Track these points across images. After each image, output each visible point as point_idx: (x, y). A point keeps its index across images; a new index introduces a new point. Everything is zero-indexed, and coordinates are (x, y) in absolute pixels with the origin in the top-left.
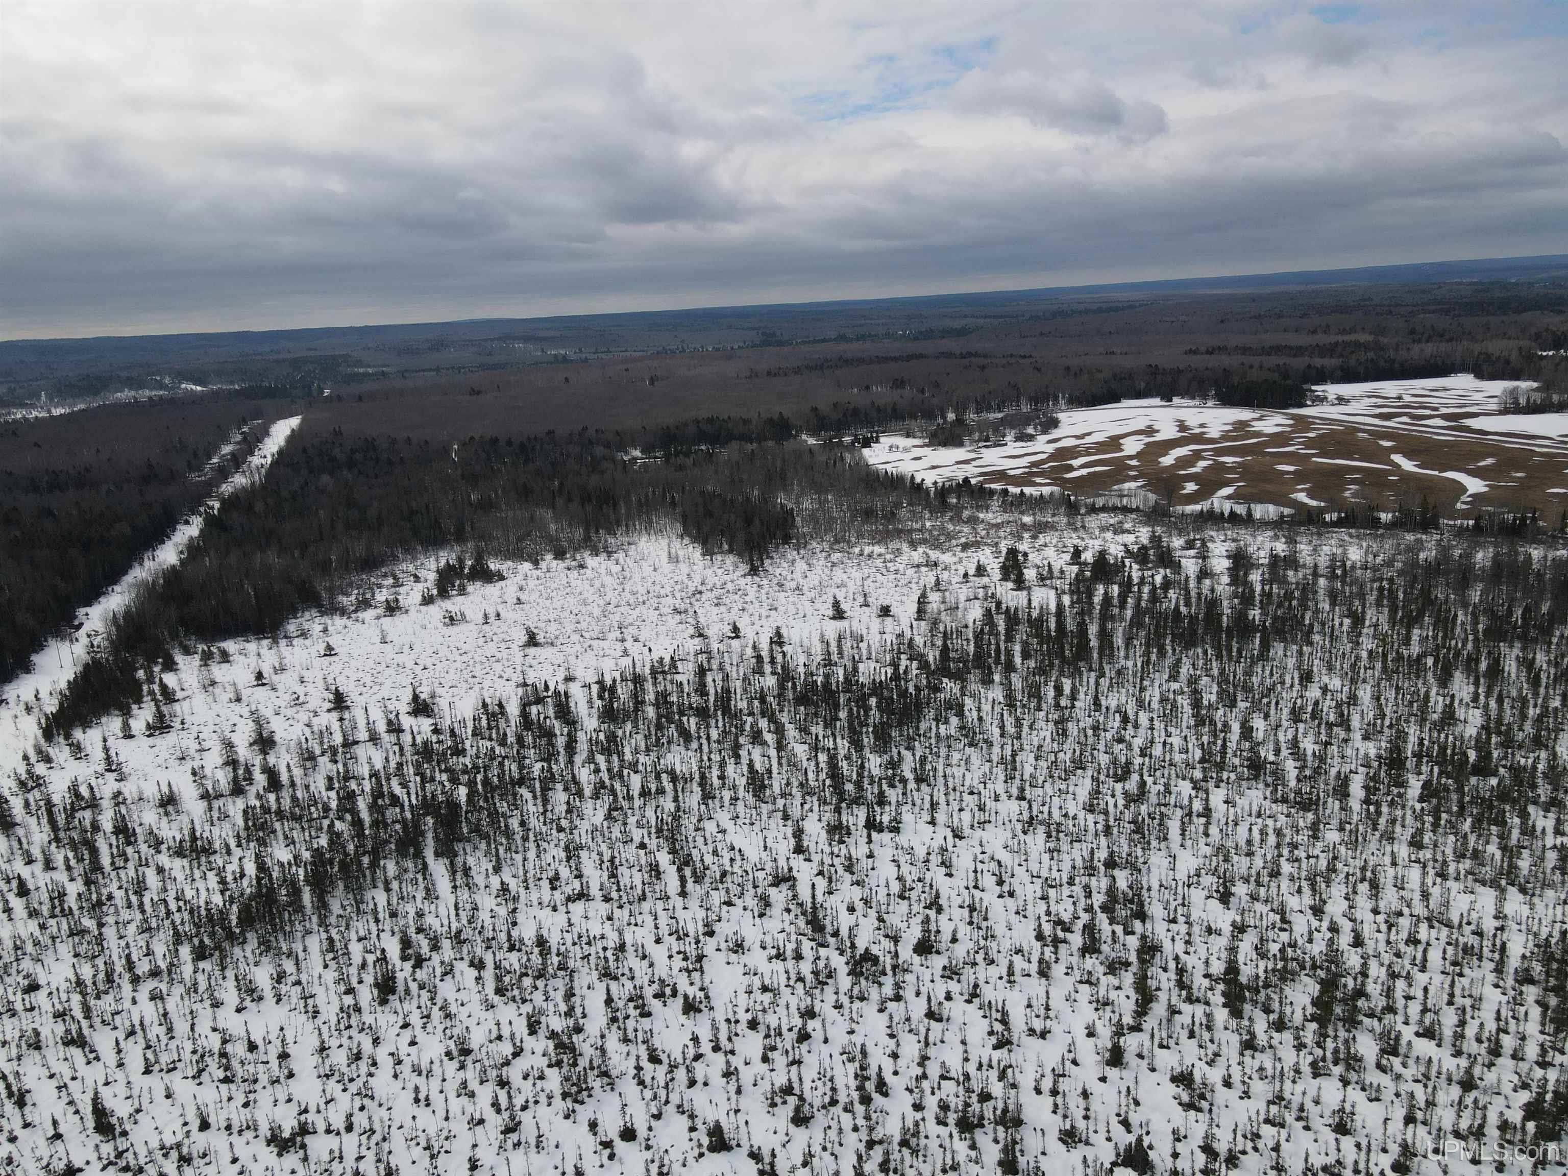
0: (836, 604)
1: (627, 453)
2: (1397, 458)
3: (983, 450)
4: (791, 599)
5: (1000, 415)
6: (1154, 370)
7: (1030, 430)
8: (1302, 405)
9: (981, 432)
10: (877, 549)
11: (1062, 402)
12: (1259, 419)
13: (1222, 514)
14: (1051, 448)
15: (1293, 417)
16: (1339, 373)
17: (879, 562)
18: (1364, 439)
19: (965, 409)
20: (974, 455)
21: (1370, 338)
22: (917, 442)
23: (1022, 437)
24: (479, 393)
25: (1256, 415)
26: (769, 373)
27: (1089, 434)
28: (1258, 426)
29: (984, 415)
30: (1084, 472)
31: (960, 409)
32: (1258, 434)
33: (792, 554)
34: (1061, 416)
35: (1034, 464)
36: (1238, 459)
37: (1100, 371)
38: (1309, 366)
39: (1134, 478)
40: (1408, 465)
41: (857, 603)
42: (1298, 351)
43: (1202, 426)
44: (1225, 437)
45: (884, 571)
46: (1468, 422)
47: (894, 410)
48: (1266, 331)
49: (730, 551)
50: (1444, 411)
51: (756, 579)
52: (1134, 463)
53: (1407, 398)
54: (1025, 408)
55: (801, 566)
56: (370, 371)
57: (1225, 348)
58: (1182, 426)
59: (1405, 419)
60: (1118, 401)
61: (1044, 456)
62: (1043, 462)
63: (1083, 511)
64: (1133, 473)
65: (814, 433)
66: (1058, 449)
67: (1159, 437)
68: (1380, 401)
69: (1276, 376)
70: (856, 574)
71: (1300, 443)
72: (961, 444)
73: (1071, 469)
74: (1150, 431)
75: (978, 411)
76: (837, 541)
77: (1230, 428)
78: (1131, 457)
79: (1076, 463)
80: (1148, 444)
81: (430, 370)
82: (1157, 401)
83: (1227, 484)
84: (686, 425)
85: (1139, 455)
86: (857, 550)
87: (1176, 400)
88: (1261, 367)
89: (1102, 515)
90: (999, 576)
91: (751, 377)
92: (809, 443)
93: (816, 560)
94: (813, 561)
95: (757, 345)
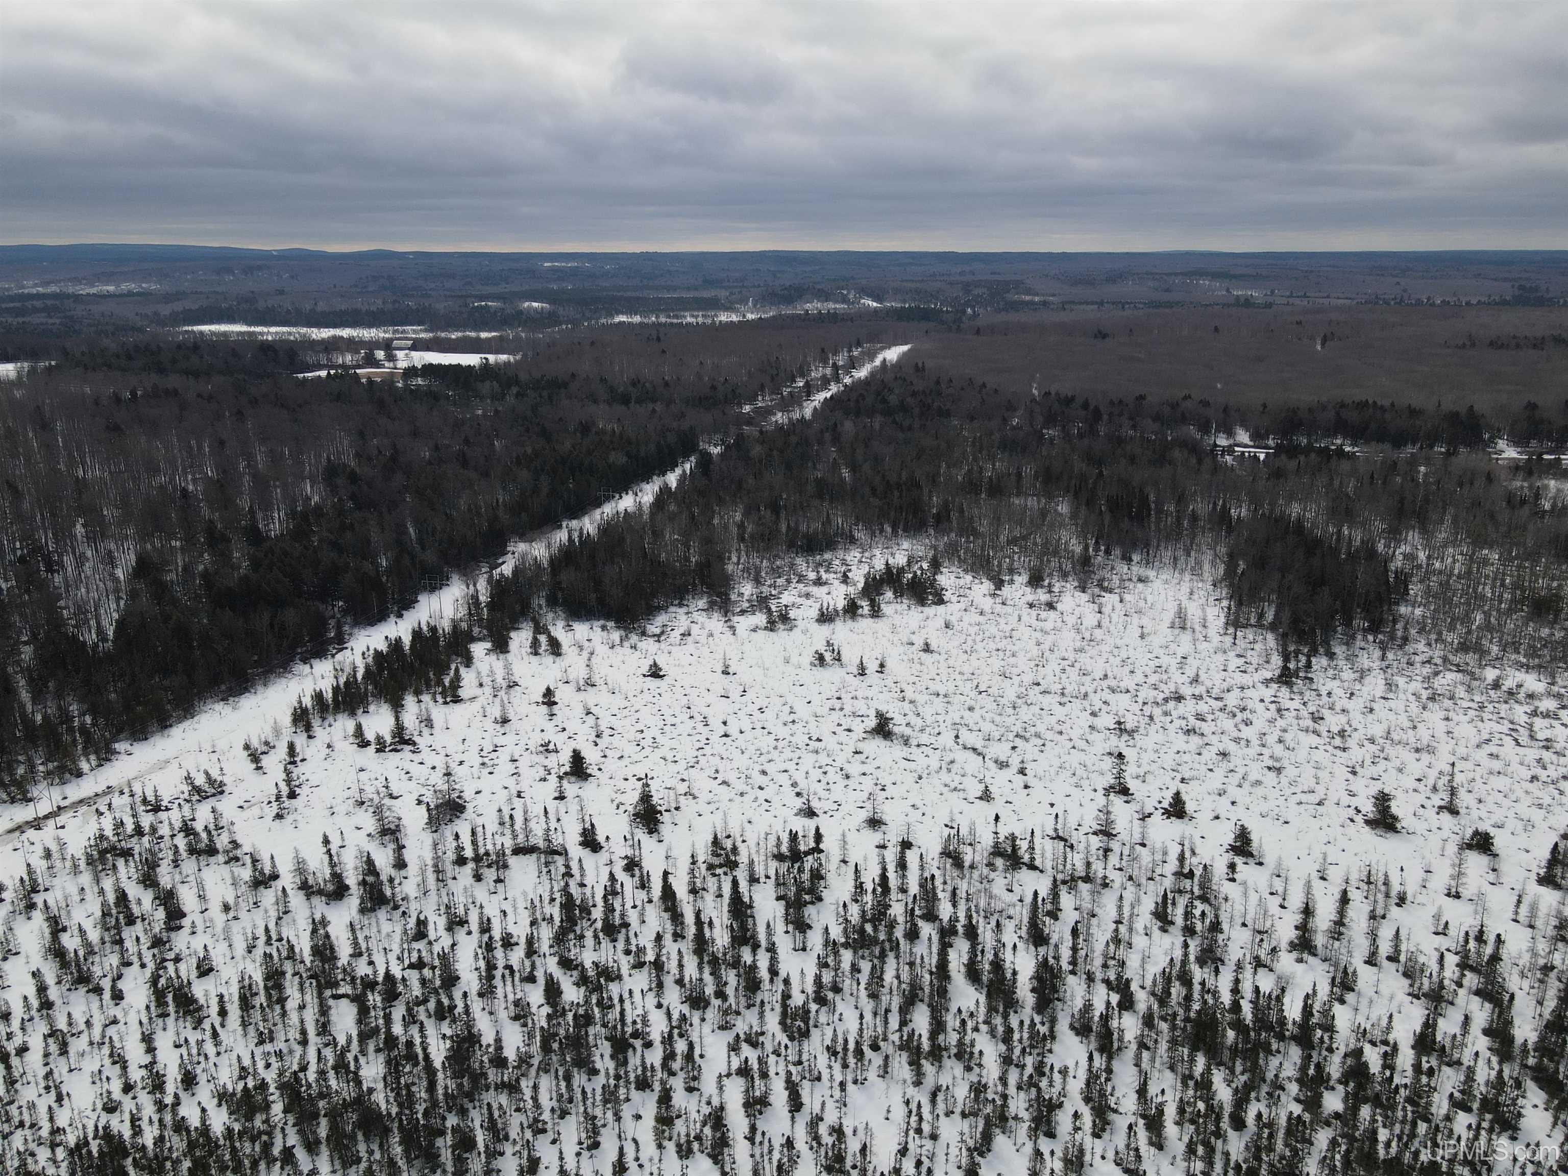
0: (1383, 800)
1: (1230, 433)
4: (1319, 755)
10: (1533, 682)
17: (1520, 713)
24: (1105, 336)
26: (1491, 344)
33: (1369, 658)
41: (1437, 801)
45: (1524, 738)
49: (1273, 627)
51: (1284, 692)
55: (1375, 684)
56: (1037, 299)
70: (1466, 730)
76: (1464, 647)
81: (1093, 303)
84: (1324, 408)
86: (1491, 674)
91: (1464, 346)
92: (1504, 455)
93: (1407, 680)
94: (1401, 681)
95: (1503, 303)
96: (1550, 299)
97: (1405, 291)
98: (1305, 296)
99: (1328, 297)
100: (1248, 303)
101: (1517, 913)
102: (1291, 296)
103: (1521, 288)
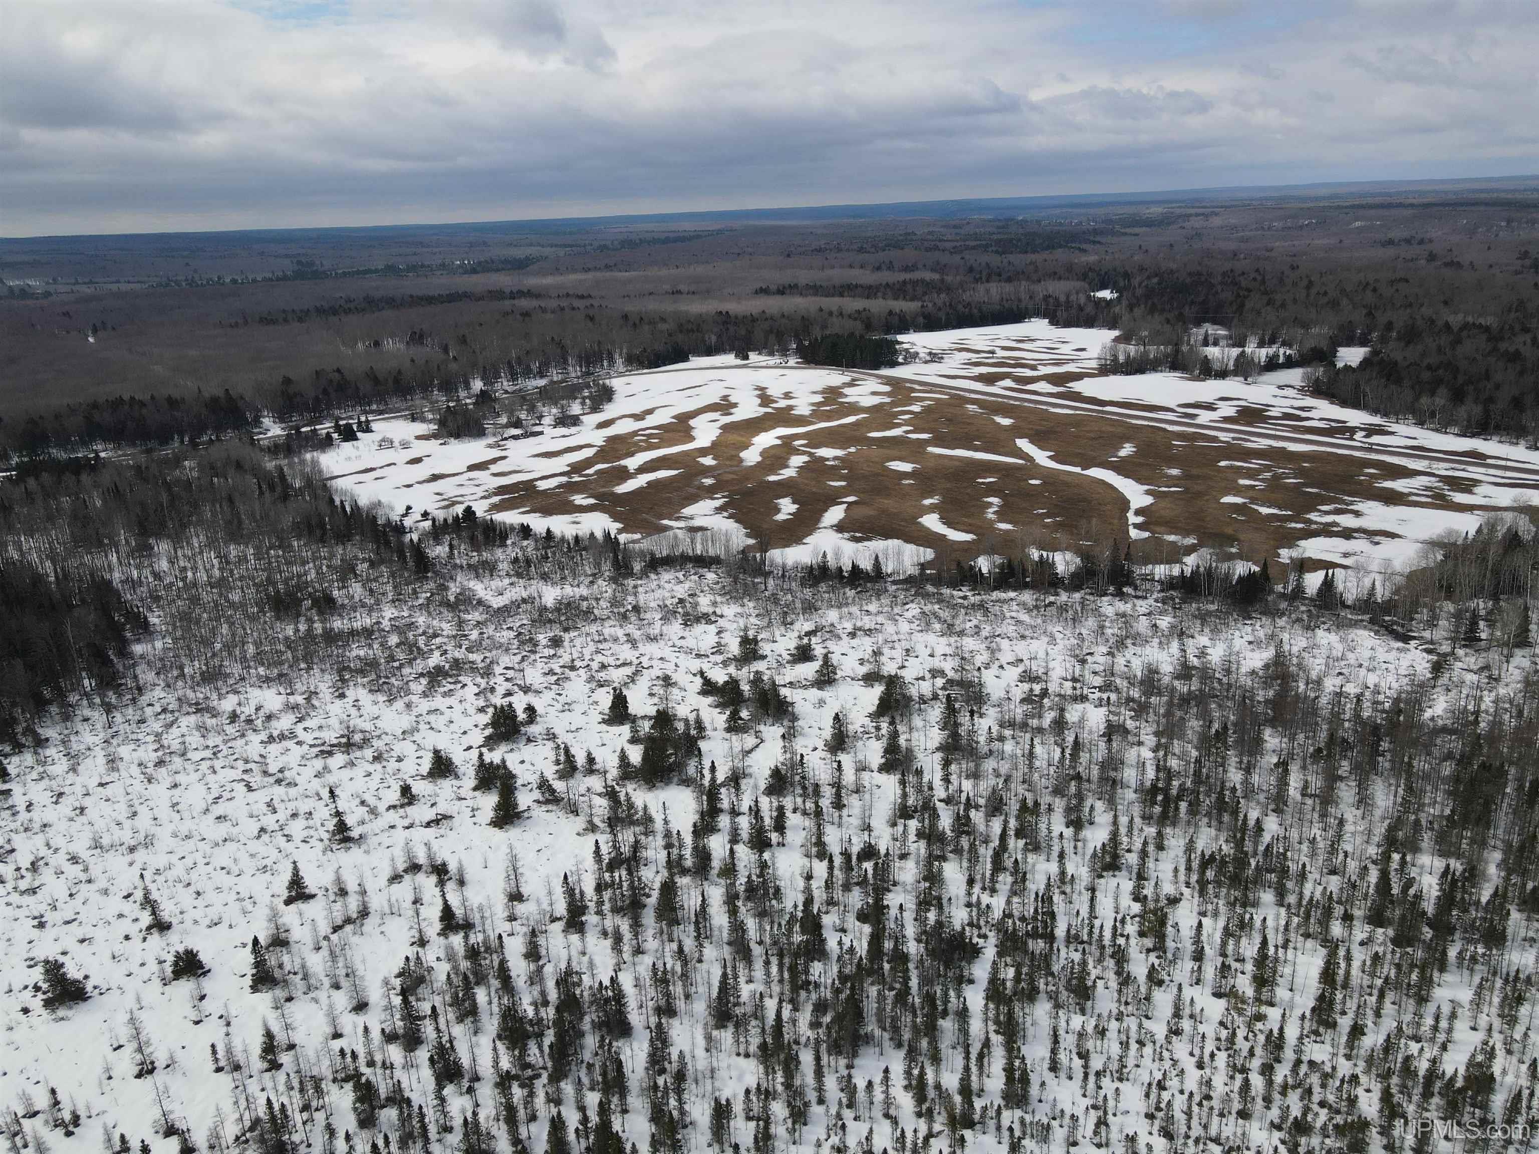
2: (1023, 444)
3: (510, 444)
5: (542, 382)
6: (725, 319)
7: (576, 408)
8: (894, 364)
9: (511, 413)
11: (619, 361)
12: (852, 384)
13: (840, 569)
14: (598, 438)
15: (888, 381)
16: (921, 320)
17: (253, 745)
18: (975, 416)
19: (497, 376)
20: (495, 453)
21: (936, 276)
22: (422, 428)
23: (567, 421)
25: (847, 379)
26: (262, 319)
27: (650, 412)
28: (853, 395)
29: (522, 383)
30: (642, 480)
31: (490, 376)
32: (853, 408)
33: (90, 732)
34: (616, 383)
35: (576, 468)
36: (839, 453)
37: (663, 320)
38: (891, 313)
39: (710, 492)
40: (1042, 458)
42: (870, 292)
43: (787, 395)
44: (818, 414)
46: (1077, 386)
47: (397, 381)
48: (833, 267)
50: (1044, 370)
52: (708, 461)
53: (1001, 353)
54: (574, 372)
55: (93, 768)
57: (796, 286)
58: (765, 399)
59: (1008, 383)
60: (685, 359)
61: (588, 453)
62: (588, 463)
63: (637, 567)
64: (708, 481)
65: (281, 417)
66: (611, 440)
67: (739, 415)
68: (974, 357)
69: (858, 327)
70: (194, 794)
71: (907, 423)
72: (480, 433)
73: (624, 475)
74: (725, 406)
75: (513, 378)
76: (206, 677)
77: (819, 398)
78: (703, 452)
79: (632, 463)
80: (725, 428)
82: (729, 359)
83: (832, 499)
85: (712, 449)
87: (754, 357)
88: (841, 314)
89: (667, 576)
90: (473, 783)
91: (237, 324)
92: (270, 434)
93: (133, 746)
94: (125, 751)
95: (285, 278)
96: (324, 272)
97: (195, 271)
98: (91, 282)
99: (118, 282)
100: (24, 293)
101: (216, 1060)
102: (77, 283)
103: (299, 263)
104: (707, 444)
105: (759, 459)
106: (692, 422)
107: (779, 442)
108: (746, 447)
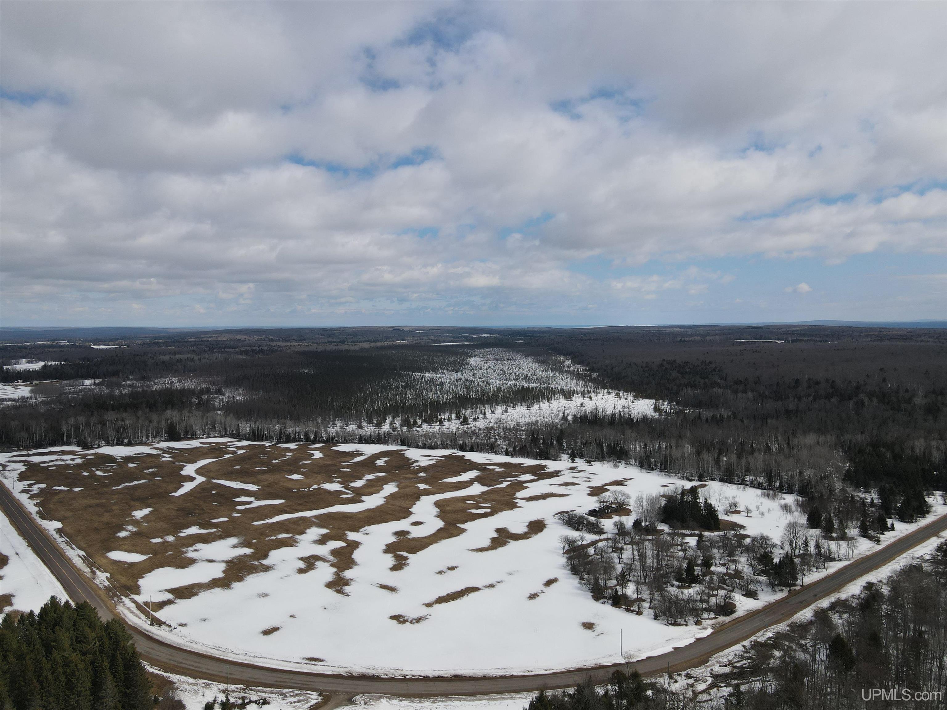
64: (422, 474)
80: (407, 513)
104: (424, 498)
105: (385, 486)
106: (440, 524)
107: (364, 498)
108: (391, 495)
